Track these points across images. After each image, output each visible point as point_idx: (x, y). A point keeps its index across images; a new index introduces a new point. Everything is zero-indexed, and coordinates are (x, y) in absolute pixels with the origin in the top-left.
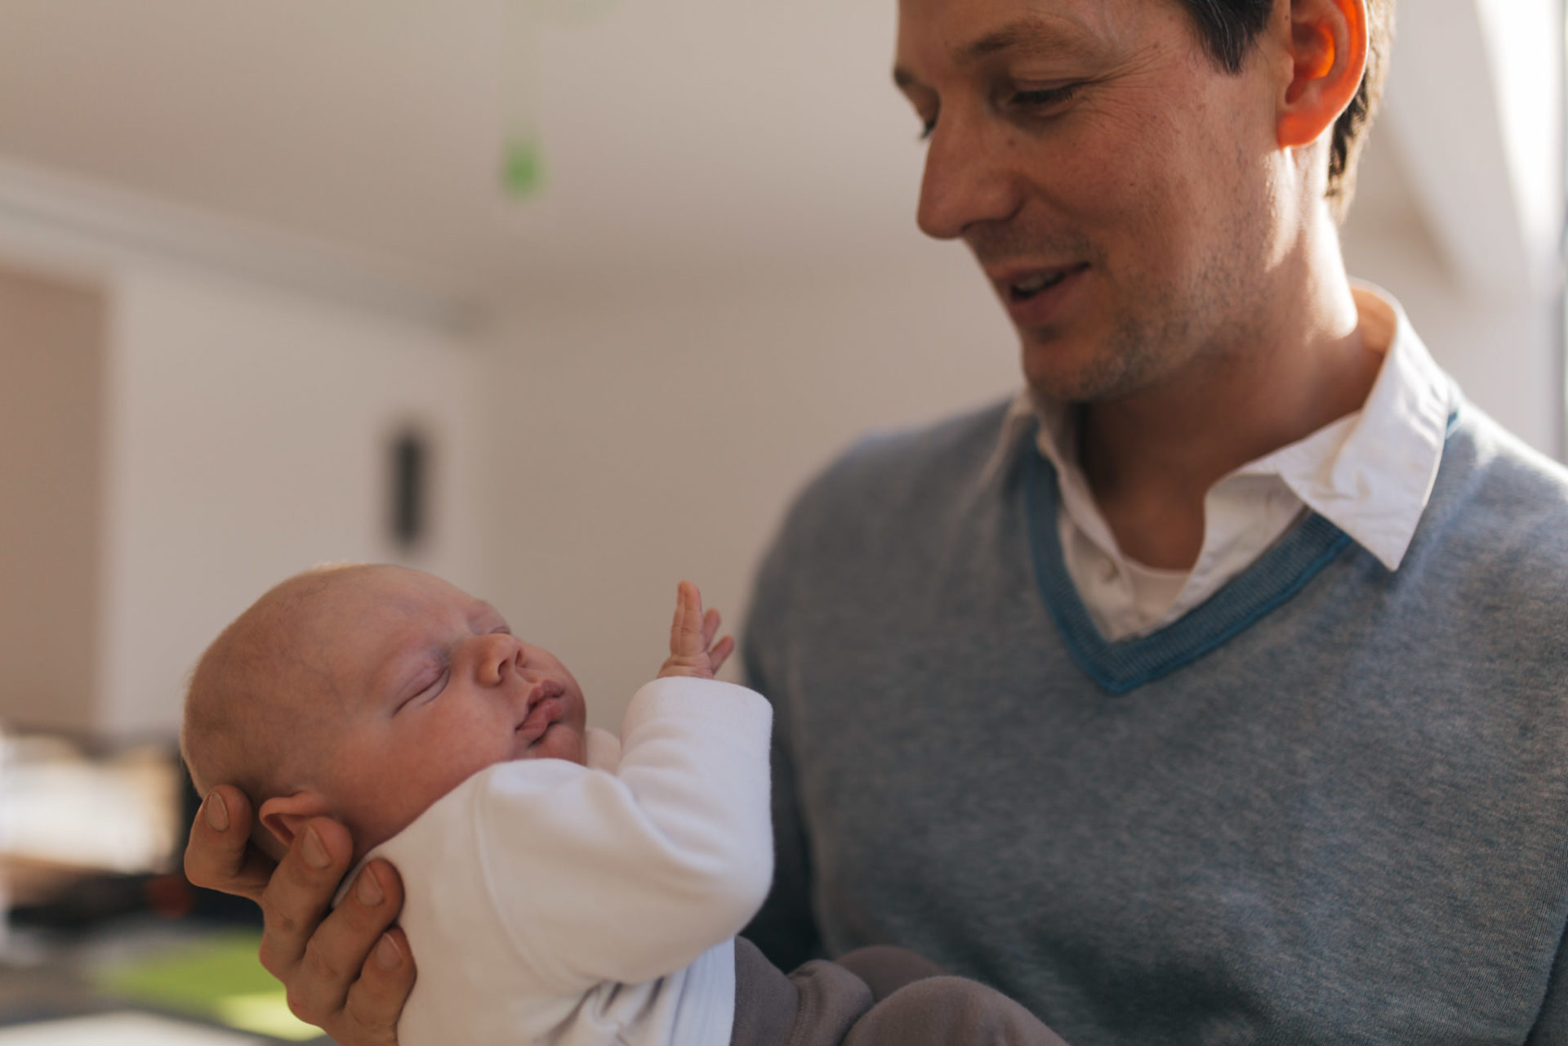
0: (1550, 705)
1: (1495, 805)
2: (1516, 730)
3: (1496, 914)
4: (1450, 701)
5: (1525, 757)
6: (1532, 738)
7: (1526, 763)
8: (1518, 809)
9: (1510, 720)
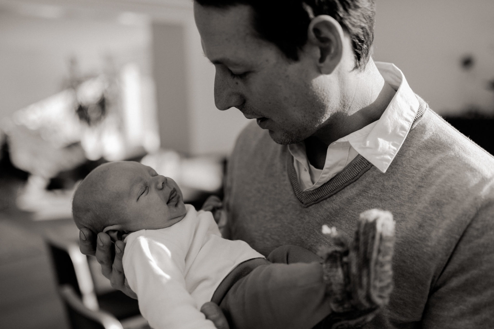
0: (430, 220)
1: (407, 250)
2: (418, 226)
3: (405, 284)
4: (402, 217)
5: (419, 235)
6: (422, 230)
7: (419, 237)
8: (415, 252)
9: (416, 222)
